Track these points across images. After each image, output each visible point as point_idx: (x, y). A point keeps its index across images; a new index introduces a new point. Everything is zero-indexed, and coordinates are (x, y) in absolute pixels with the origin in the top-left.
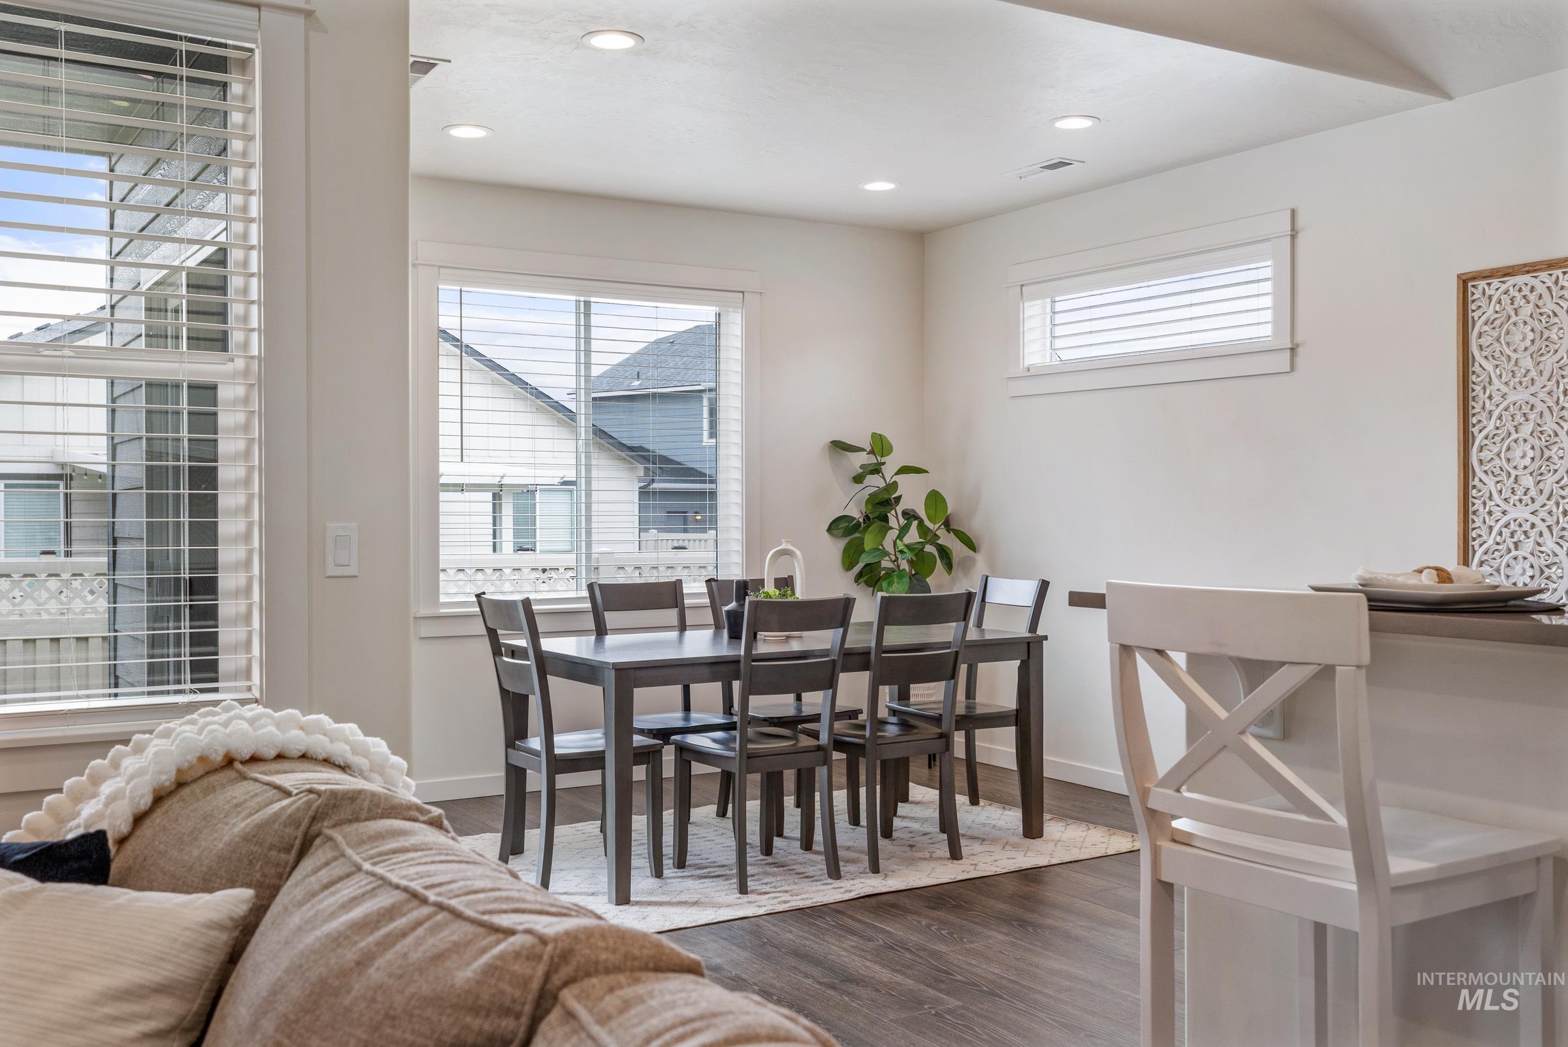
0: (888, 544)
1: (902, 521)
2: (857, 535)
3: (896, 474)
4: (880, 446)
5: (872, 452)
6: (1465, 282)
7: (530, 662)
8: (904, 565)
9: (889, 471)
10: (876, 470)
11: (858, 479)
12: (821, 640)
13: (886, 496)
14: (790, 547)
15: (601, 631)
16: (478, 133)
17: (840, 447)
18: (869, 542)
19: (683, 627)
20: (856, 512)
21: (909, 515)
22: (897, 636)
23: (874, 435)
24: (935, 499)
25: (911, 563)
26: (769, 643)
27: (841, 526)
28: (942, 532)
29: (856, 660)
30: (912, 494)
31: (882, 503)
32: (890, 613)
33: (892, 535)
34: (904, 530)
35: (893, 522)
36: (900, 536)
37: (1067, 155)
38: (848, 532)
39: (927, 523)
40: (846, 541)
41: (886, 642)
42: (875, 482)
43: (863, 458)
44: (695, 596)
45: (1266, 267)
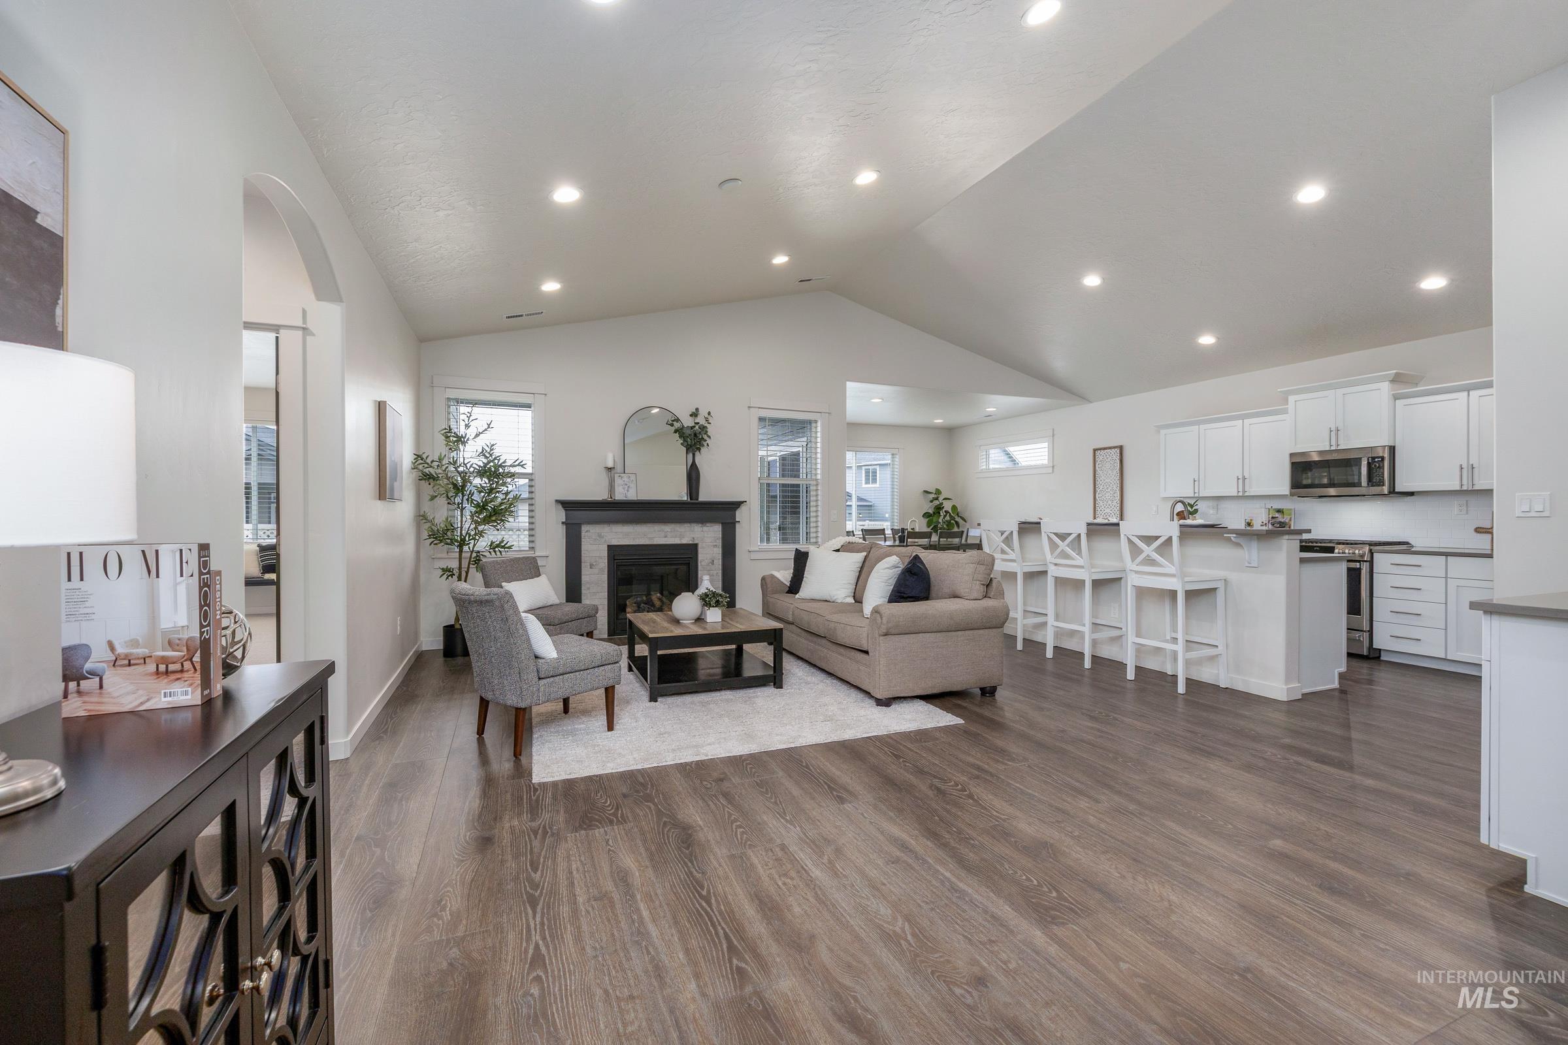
0: (940, 521)
1: (944, 514)
2: (931, 517)
3: (944, 499)
4: (938, 492)
5: (936, 494)
6: (1095, 450)
8: (945, 526)
9: (941, 499)
10: (937, 499)
11: (931, 501)
13: (940, 506)
14: (915, 519)
17: (926, 492)
18: (935, 519)
19: (885, 541)
20: (931, 511)
21: (947, 512)
23: (936, 489)
24: (954, 508)
25: (947, 524)
27: (926, 515)
28: (956, 517)
30: (947, 506)
31: (939, 508)
33: (941, 517)
34: (945, 516)
35: (942, 514)
36: (943, 518)
37: (991, 414)
38: (928, 516)
39: (952, 514)
40: (927, 520)
41: (941, 543)
42: (936, 503)
43: (933, 496)
44: (888, 532)
45: (1046, 445)
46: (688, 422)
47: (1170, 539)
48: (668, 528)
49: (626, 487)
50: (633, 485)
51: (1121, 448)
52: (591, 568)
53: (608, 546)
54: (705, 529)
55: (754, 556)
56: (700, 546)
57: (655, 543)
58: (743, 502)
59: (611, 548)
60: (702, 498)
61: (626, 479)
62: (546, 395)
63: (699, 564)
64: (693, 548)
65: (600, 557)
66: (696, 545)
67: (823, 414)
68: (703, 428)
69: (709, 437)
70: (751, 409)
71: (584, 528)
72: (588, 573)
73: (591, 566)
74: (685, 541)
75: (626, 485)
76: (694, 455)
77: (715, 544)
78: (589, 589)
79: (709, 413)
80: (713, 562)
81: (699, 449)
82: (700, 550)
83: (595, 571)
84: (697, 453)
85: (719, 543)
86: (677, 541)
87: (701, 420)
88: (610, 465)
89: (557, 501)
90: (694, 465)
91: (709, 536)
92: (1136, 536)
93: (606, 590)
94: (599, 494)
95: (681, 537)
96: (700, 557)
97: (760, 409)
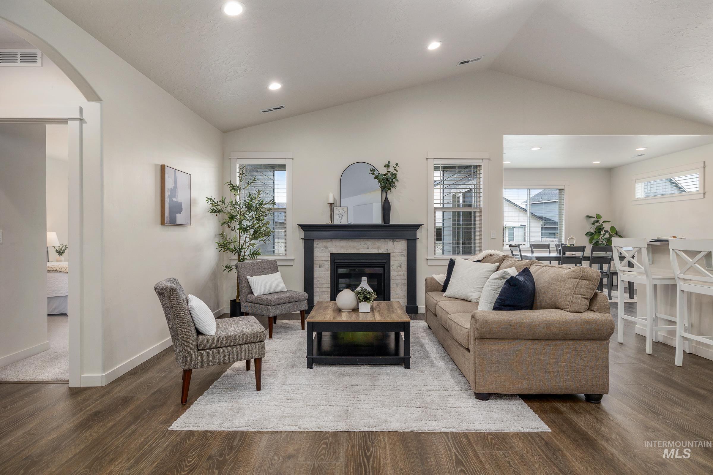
0: (600, 238)
1: (604, 233)
2: (593, 236)
3: (603, 222)
4: (599, 216)
5: (597, 218)
7: (520, 256)
8: (604, 242)
9: (601, 222)
10: (598, 222)
11: (593, 224)
12: (579, 254)
13: (600, 227)
14: (573, 237)
15: (532, 252)
16: (510, 162)
17: (589, 217)
18: (596, 237)
19: (550, 253)
20: (593, 231)
21: (606, 232)
22: (595, 254)
23: (597, 214)
24: (613, 228)
25: (606, 242)
26: (568, 254)
27: (589, 234)
28: (615, 235)
29: (586, 259)
30: (607, 227)
31: (599, 230)
32: (593, 250)
33: (602, 236)
34: (604, 235)
35: (602, 233)
36: (603, 236)
37: (643, 153)
38: (590, 235)
39: (611, 233)
40: (590, 237)
41: (593, 255)
42: (597, 224)
43: (595, 219)
44: (553, 247)
45: (699, 175)
46: (383, 171)
48: (370, 243)
49: (341, 215)
50: (345, 215)
52: (320, 268)
53: (331, 254)
54: (395, 243)
55: (430, 263)
56: (391, 255)
57: (361, 252)
58: (421, 225)
59: (332, 255)
60: (391, 223)
61: (341, 210)
62: (293, 159)
63: (391, 267)
64: (387, 256)
65: (326, 261)
66: (389, 255)
67: (484, 160)
68: (394, 176)
69: (398, 181)
70: (428, 160)
71: (316, 243)
72: (318, 271)
73: (320, 267)
74: (381, 251)
75: (341, 214)
76: (386, 193)
77: (402, 254)
78: (318, 281)
79: (397, 164)
80: (400, 266)
81: (390, 189)
82: (392, 258)
83: (323, 269)
84: (389, 192)
85: (405, 253)
86: (376, 251)
87: (391, 169)
88: (331, 201)
89: (299, 225)
90: (386, 199)
91: (398, 248)
93: (330, 283)
94: (325, 221)
95: (378, 248)
96: (392, 262)
97: (435, 160)
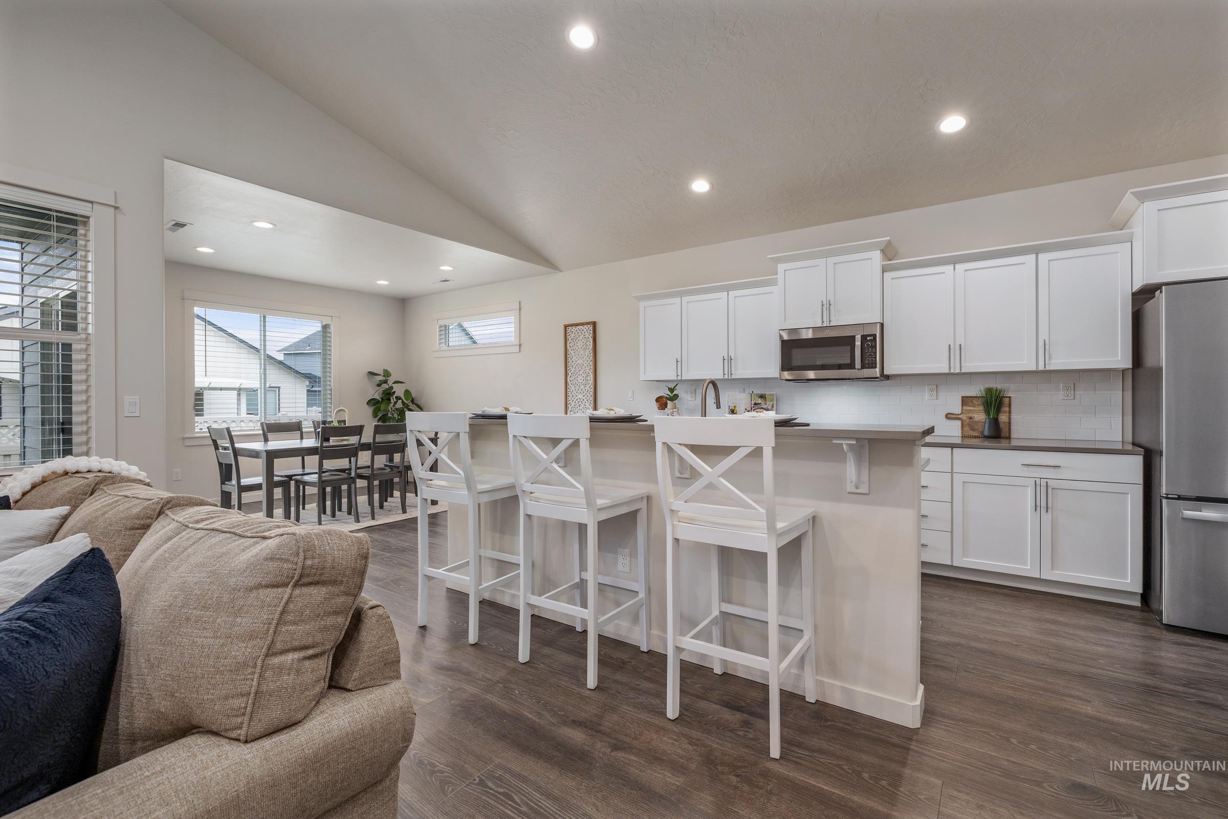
0: (390, 408)
1: (395, 400)
2: (379, 405)
3: (393, 383)
4: (387, 374)
5: (384, 376)
6: (566, 327)
7: (230, 451)
8: (395, 415)
9: (390, 383)
10: (386, 382)
11: (379, 385)
12: (353, 440)
13: (389, 391)
14: (343, 408)
15: (266, 440)
17: (371, 374)
18: (383, 407)
19: (302, 438)
20: (377, 397)
21: (398, 398)
22: (380, 438)
23: (384, 370)
24: (407, 392)
25: (398, 415)
26: (333, 441)
27: (372, 402)
28: (410, 404)
29: (365, 447)
30: (399, 390)
31: (388, 395)
32: (377, 430)
33: (392, 405)
34: (396, 403)
35: (392, 401)
36: (394, 406)
37: (448, 278)
38: (374, 404)
39: (404, 400)
40: (374, 407)
41: (377, 440)
42: (385, 386)
43: (381, 378)
44: (307, 427)
45: (512, 319)
47: (757, 452)
51: (594, 324)
67: (95, 206)
92: (686, 446)
